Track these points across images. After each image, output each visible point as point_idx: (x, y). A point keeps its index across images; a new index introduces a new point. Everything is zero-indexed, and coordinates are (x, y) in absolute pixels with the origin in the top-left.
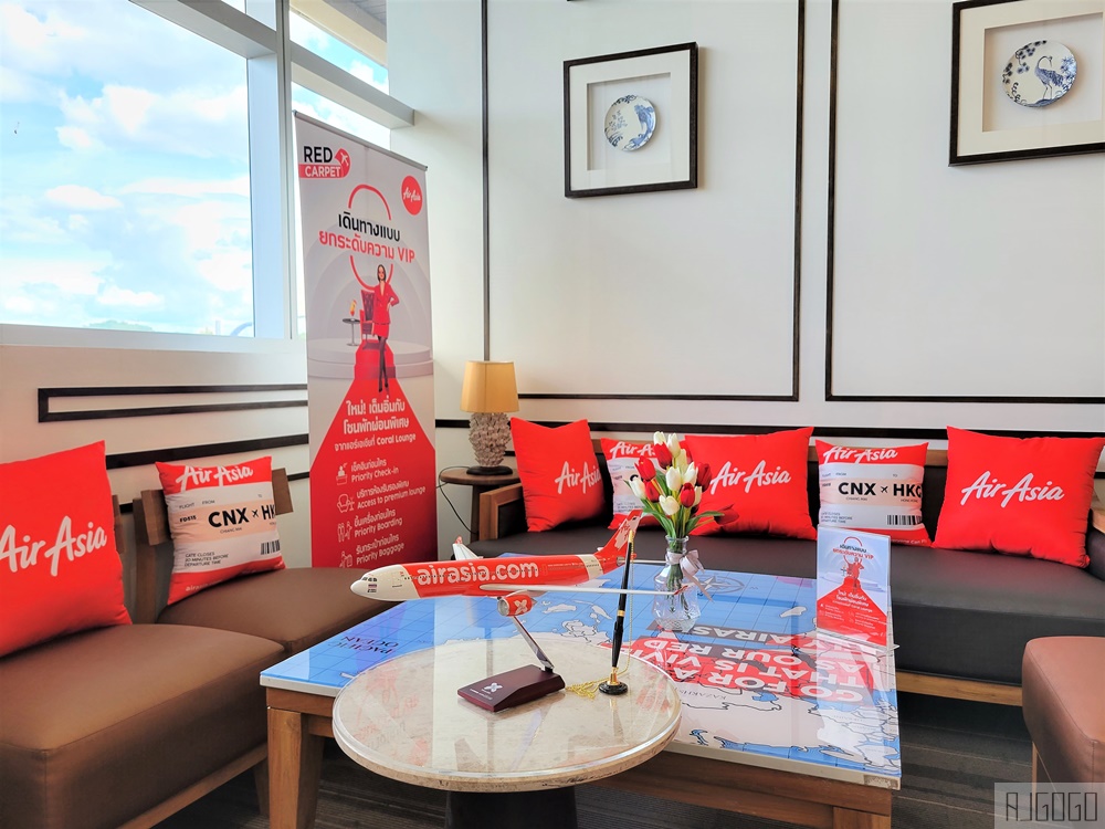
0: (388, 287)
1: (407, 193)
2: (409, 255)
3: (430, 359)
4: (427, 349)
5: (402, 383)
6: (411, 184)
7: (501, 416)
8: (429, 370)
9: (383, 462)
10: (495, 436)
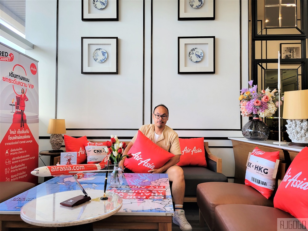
0: (25, 96)
1: (32, 68)
2: (32, 87)
3: (38, 118)
4: (37, 115)
5: (28, 125)
6: (33, 66)
7: (61, 135)
8: (37, 121)
9: (21, 149)
10: (58, 141)
